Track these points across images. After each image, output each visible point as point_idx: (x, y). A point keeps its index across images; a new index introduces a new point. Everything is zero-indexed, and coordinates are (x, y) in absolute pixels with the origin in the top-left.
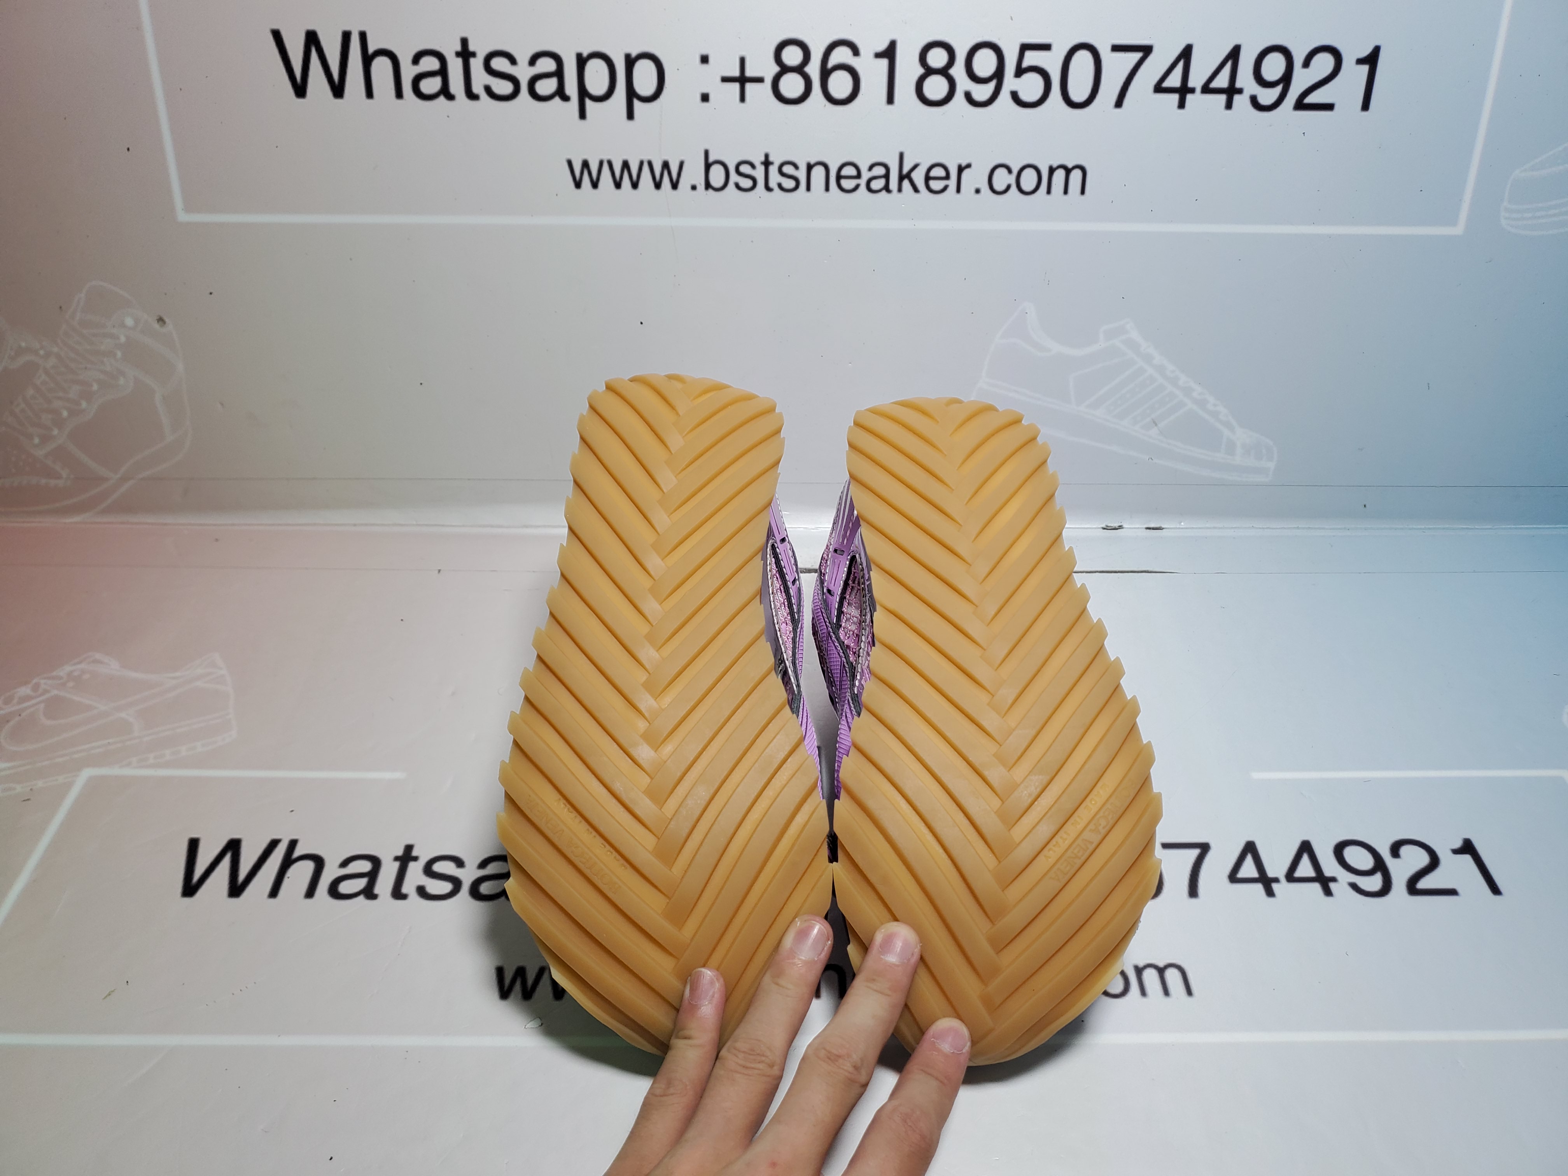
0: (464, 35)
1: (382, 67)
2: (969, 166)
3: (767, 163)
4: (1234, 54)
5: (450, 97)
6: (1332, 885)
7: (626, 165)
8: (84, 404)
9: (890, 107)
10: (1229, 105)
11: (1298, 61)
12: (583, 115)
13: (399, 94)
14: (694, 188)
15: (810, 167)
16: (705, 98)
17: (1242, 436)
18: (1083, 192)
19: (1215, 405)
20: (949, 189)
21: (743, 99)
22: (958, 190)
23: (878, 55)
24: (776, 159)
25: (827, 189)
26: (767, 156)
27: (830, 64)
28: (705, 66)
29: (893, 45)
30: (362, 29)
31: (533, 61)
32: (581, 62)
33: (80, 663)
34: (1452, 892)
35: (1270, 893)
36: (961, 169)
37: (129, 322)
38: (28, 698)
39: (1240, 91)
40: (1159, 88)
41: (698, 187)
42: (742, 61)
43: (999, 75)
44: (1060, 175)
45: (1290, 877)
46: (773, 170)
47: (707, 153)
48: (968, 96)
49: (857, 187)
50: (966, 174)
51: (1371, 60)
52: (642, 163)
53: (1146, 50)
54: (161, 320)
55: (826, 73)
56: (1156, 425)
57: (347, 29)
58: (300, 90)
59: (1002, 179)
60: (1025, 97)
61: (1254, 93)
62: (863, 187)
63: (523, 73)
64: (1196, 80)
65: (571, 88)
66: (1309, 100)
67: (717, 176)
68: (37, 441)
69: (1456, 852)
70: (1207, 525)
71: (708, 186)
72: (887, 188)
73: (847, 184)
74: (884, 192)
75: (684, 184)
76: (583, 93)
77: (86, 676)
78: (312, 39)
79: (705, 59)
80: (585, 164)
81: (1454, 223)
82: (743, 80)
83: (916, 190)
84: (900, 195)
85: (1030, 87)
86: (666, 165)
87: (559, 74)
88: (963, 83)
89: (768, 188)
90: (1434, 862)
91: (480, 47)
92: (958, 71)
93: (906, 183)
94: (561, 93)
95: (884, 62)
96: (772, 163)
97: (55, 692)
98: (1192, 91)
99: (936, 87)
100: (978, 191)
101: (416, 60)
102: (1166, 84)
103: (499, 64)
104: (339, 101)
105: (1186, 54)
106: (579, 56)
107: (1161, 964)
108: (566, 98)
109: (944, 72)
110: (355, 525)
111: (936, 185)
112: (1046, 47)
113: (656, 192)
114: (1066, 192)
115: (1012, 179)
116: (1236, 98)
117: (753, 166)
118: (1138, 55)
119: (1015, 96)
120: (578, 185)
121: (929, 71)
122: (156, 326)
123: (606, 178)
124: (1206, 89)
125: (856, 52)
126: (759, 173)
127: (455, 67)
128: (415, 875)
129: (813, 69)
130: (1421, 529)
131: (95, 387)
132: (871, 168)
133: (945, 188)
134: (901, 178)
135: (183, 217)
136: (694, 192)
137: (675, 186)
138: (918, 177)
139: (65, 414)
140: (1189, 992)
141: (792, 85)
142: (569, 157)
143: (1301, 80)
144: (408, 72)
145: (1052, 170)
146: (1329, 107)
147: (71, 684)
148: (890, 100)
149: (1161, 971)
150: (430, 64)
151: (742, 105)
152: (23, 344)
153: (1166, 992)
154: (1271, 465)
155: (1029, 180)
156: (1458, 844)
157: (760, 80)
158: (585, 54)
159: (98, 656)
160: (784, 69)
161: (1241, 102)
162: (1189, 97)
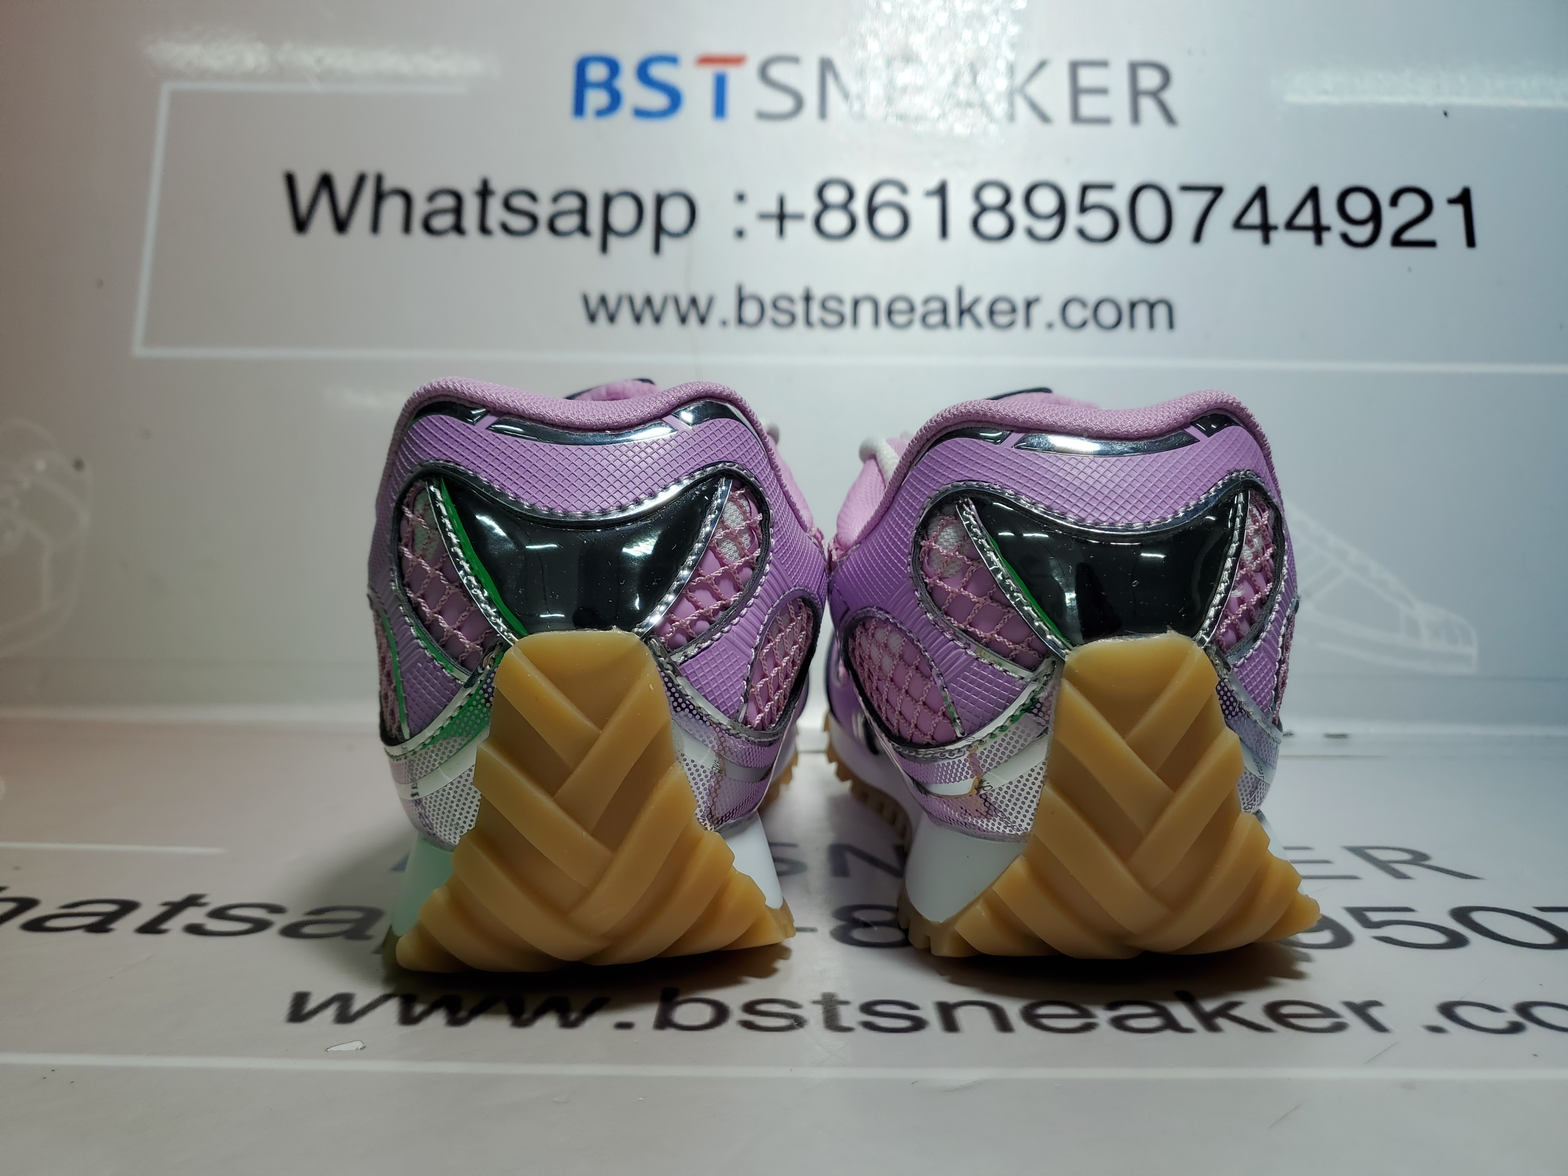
0: (486, 176)
1: (393, 208)
2: (1037, 300)
4: (1313, 194)
5: (462, 232)
7: (648, 299)
9: (944, 241)
10: (1319, 244)
11: (1384, 201)
12: (604, 247)
14: (724, 323)
15: (856, 303)
16: (740, 234)
17: (1425, 612)
18: (1171, 328)
19: (1379, 572)
20: (1017, 324)
21: (781, 235)
22: (1028, 325)
23: (928, 194)
24: (819, 294)
25: (877, 325)
26: (808, 290)
27: (877, 202)
28: (741, 204)
29: (944, 184)
30: (380, 171)
31: (555, 199)
32: (608, 200)
36: (1029, 304)
37: (41, 465)
39: (1328, 228)
40: (1238, 224)
41: (730, 322)
42: (782, 199)
43: (1061, 211)
44: (1142, 312)
46: (815, 305)
47: (740, 288)
48: (1030, 233)
49: (911, 322)
50: (1036, 310)
51: (1463, 201)
52: (666, 298)
53: (1218, 191)
54: (78, 464)
57: (364, 172)
58: (301, 225)
59: (1076, 314)
60: (1092, 233)
61: (1344, 230)
62: (918, 322)
63: (544, 210)
64: (1278, 215)
65: (595, 224)
66: (1408, 236)
67: (751, 311)
71: (740, 321)
72: (945, 323)
73: (899, 319)
74: (942, 327)
75: (714, 319)
76: (607, 228)
78: (325, 181)
79: (741, 198)
80: (603, 299)
82: (781, 217)
83: (979, 325)
84: (960, 331)
85: (1099, 224)
86: (693, 300)
87: (583, 212)
88: (1022, 219)
89: (809, 324)
91: (502, 187)
92: (1016, 207)
93: (967, 319)
94: (583, 229)
95: (935, 201)
96: (813, 298)
98: (1275, 228)
99: (993, 223)
100: (1050, 326)
101: (431, 199)
102: (1246, 221)
103: (520, 202)
104: (341, 236)
105: (1261, 194)
106: (606, 195)
108: (587, 234)
109: (1002, 208)
111: (1001, 320)
112: (1109, 187)
113: (681, 327)
114: (1152, 326)
115: (1087, 313)
116: (1326, 236)
117: (792, 301)
118: (1209, 195)
120: (592, 319)
121: (985, 209)
122: (71, 471)
123: (625, 315)
124: (1290, 225)
125: (903, 189)
126: (799, 309)
127: (471, 205)
129: (859, 207)
132: (925, 303)
133: (1013, 322)
134: (962, 313)
135: (139, 350)
136: (724, 329)
137: (702, 320)
138: (981, 311)
141: (835, 222)
142: (585, 291)
143: (1392, 219)
144: (420, 209)
145: (1133, 306)
146: (1431, 244)
148: (944, 235)
150: (445, 202)
151: (781, 241)
154: (1473, 652)
155: (1108, 314)
157: (799, 217)
158: (612, 193)
160: (826, 207)
161: (1331, 239)
162: (1273, 235)
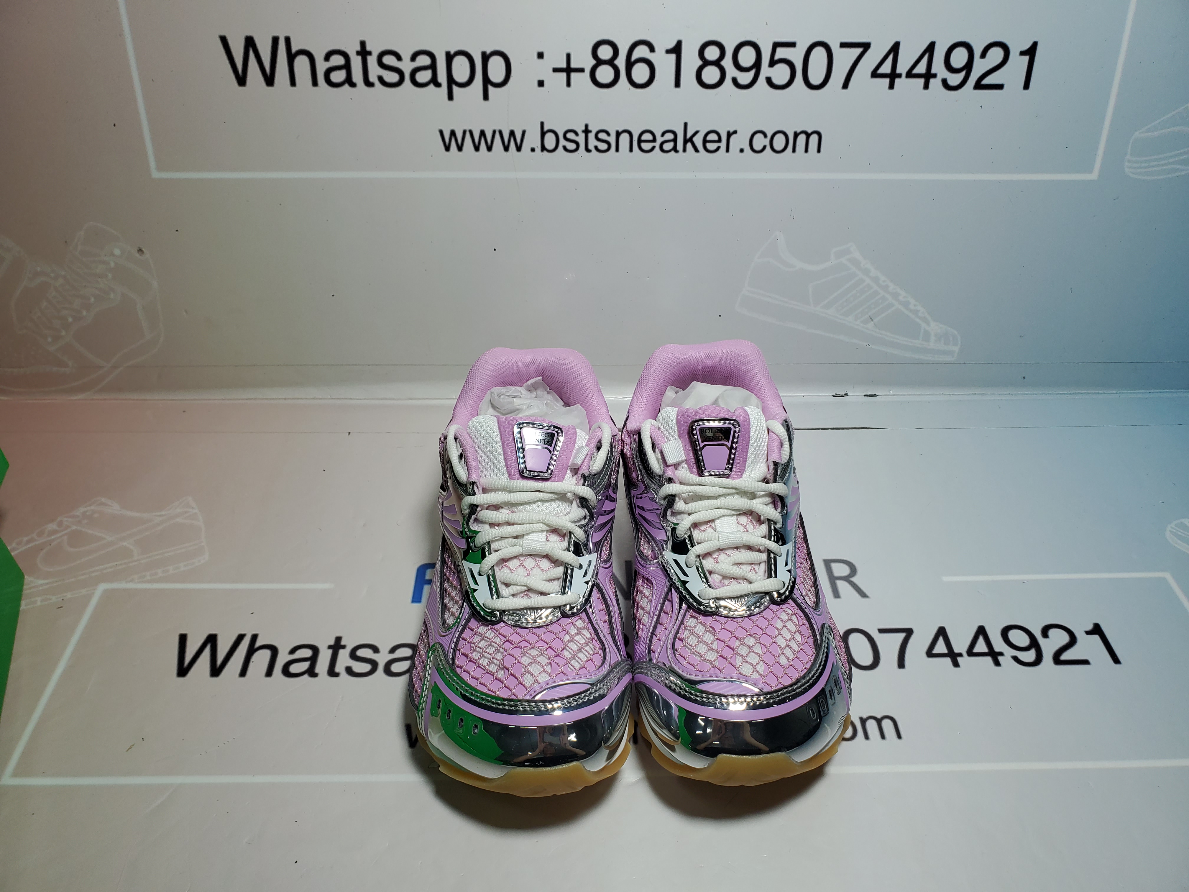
0: (363, 39)
1: (302, 64)
2: (735, 132)
3: (587, 131)
4: (930, 49)
5: (353, 85)
6: (1000, 658)
7: (483, 133)
8: (84, 313)
9: (677, 89)
10: (926, 86)
11: (977, 53)
12: (451, 97)
13: (315, 83)
14: (533, 150)
15: (618, 134)
16: (541, 84)
17: (935, 327)
18: (819, 151)
19: (915, 305)
20: (721, 150)
21: (569, 84)
22: (728, 150)
23: (668, 52)
24: (593, 128)
25: (631, 150)
26: (586, 126)
27: (633, 58)
28: (541, 60)
29: (679, 44)
30: (287, 35)
31: (413, 58)
32: (450, 58)
33: (91, 505)
34: (1086, 662)
35: (956, 664)
36: (729, 135)
37: (117, 252)
38: (54, 532)
39: (935, 76)
40: (875, 74)
41: (536, 149)
42: (568, 56)
43: (757, 65)
44: (802, 138)
45: (971, 652)
46: (591, 136)
47: (542, 124)
48: (735, 81)
49: (653, 148)
50: (733, 138)
51: (1031, 52)
52: (494, 132)
53: (866, 46)
54: (140, 251)
55: (630, 65)
56: (872, 320)
57: (276, 34)
58: (242, 80)
59: (759, 142)
60: (776, 81)
61: (944, 77)
62: (657, 148)
63: (407, 67)
64: (902, 68)
65: (442, 77)
66: (986, 81)
67: (550, 141)
68: (50, 339)
69: (1088, 633)
70: (910, 393)
71: (543, 148)
72: (675, 149)
73: (646, 146)
74: (673, 152)
75: (526, 147)
76: (451, 81)
77: (96, 515)
78: (250, 42)
79: (540, 55)
80: (453, 133)
81: (1090, 171)
82: (568, 70)
83: (697, 150)
84: (684, 154)
85: (781, 74)
86: (512, 133)
87: (433, 67)
88: (731, 71)
89: (588, 150)
90: (1073, 640)
91: (375, 48)
92: (728, 63)
93: (689, 145)
94: (435, 81)
95: (673, 57)
96: (591, 132)
97: (74, 527)
98: (900, 76)
99: (711, 75)
100: (742, 151)
101: (327, 58)
102: (881, 71)
103: (389, 60)
104: (270, 88)
105: (895, 49)
106: (448, 54)
107: (879, 717)
108: (438, 85)
109: (717, 63)
110: (285, 399)
111: (711, 146)
112: (792, 45)
113: (505, 153)
114: (806, 150)
115: (767, 142)
116: (932, 81)
117: (577, 134)
118: (860, 50)
119: (769, 80)
120: (447, 148)
121: (706, 63)
122: (138, 255)
123: (468, 143)
124: (910, 74)
125: (652, 49)
126: (581, 139)
127: (356, 63)
128: (344, 659)
129: (621, 62)
130: (1064, 394)
131: (92, 300)
132: (663, 135)
133: (718, 148)
134: (686, 142)
135: (156, 174)
136: (533, 153)
137: (519, 149)
138: (698, 141)
139: (70, 320)
140: (899, 736)
141: (605, 74)
142: (440, 128)
143: (980, 67)
144: (322, 67)
145: (796, 135)
146: (1000, 87)
147: (85, 521)
148: (677, 84)
149: (879, 721)
150: (338, 60)
151: (568, 89)
152: (39, 269)
153: (883, 737)
154: (956, 349)
155: (779, 142)
156: (1090, 627)
157: (582, 70)
158: (452, 52)
159: (103, 500)
160: (599, 62)
161: (935, 83)
162: (897, 81)
